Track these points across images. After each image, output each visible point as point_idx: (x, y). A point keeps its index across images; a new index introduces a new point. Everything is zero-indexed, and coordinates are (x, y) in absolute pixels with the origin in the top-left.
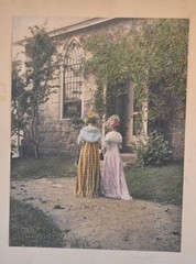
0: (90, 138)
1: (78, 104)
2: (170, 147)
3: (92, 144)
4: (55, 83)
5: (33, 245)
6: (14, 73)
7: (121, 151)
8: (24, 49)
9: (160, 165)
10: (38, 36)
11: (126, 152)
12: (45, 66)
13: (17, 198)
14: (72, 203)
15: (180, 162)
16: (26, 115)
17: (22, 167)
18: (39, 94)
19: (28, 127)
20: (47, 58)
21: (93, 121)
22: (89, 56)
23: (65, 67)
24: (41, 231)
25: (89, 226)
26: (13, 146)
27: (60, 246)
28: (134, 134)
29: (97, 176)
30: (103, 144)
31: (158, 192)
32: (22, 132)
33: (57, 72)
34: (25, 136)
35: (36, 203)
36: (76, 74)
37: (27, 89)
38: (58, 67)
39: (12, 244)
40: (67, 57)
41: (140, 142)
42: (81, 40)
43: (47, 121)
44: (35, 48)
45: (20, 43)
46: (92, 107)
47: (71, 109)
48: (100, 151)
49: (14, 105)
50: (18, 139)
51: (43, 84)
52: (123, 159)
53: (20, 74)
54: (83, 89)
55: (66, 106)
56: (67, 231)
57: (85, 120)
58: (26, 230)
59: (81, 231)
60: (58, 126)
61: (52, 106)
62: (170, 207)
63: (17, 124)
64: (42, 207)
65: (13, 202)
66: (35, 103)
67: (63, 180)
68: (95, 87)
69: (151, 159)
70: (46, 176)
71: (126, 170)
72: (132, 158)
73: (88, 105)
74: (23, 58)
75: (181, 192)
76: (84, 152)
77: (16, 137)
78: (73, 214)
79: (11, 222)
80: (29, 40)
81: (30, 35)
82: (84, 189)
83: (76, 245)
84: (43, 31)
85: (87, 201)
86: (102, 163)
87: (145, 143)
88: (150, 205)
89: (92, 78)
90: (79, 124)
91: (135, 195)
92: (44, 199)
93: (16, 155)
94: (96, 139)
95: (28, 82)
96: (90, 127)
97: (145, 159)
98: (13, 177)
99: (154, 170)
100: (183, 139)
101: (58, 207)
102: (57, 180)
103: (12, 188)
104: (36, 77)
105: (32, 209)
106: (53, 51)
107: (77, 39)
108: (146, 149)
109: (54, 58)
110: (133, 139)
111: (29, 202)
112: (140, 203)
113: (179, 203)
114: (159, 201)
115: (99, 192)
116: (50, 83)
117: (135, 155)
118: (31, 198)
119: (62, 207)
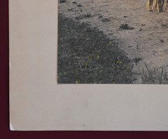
5: (90, 81)
13: (68, 15)
14: (143, 21)
24: (101, 61)
27: (128, 81)
35: (94, 22)
39: (61, 80)
56: (137, 60)
58: (81, 61)
59: (156, 60)
64: (103, 28)
65: (62, 22)
78: (145, 35)
83: (150, 79)
92: (106, 16)
101: (125, 27)
105: (89, 31)
111: (85, 20)
118: (88, 16)
119: (130, 25)
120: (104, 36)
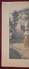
0: (27, 34)
1: (24, 27)
4: (19, 22)
5: (15, 59)
6: (10, 20)
8: (12, 15)
10: (15, 12)
12: (17, 18)
13: (11, 48)
14: (23, 49)
16: (13, 29)
17: (12, 41)
18: (15, 24)
19: (13, 32)
20: (17, 17)
21: (27, 30)
22: (26, 16)
23: (21, 18)
25: (27, 54)
26: (10, 36)
27: (21, 59)
32: (12, 33)
33: (19, 20)
35: (15, 49)
36: (23, 20)
37: (13, 23)
38: (19, 19)
39: (10, 59)
40: (21, 16)
42: (24, 12)
43: (17, 30)
44: (14, 15)
45: (11, 14)
46: (27, 27)
47: (22, 27)
49: (10, 27)
50: (11, 35)
51: (16, 22)
53: (11, 20)
54: (25, 23)
55: (21, 27)
56: (22, 55)
57: (26, 30)
58: (13, 55)
59: (25, 55)
60: (20, 31)
61: (18, 27)
63: (11, 31)
64: (16, 50)
66: (15, 27)
67: (21, 44)
68: (28, 23)
70: (17, 43)
73: (26, 27)
74: (12, 17)
78: (23, 51)
79: (10, 53)
80: (13, 13)
81: (13, 12)
82: (26, 45)
83: (24, 58)
84: (16, 11)
85: (27, 48)
89: (27, 21)
90: (24, 31)
92: (17, 48)
93: (11, 38)
95: (13, 22)
96: (27, 31)
98: (10, 43)
101: (20, 50)
102: (20, 44)
103: (10, 45)
104: (15, 21)
106: (18, 15)
107: (23, 12)
109: (19, 17)
116: (18, 22)
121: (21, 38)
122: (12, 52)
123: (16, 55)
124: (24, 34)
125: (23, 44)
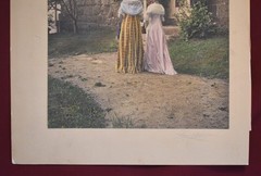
0: (131, 11)
2: (214, 18)
3: (133, 16)
5: (73, 126)
7: (164, 24)
9: (204, 38)
11: (169, 25)
13: (56, 76)
15: (226, 34)
17: (60, 43)
25: (132, 103)
26: (50, 21)
27: (102, 126)
28: (177, 5)
29: (140, 50)
30: (145, 16)
31: (204, 66)
32: (59, 7)
34: (62, 10)
35: (75, 81)
39: (49, 127)
41: (183, 13)
48: (142, 24)
50: (55, 14)
52: (166, 32)
56: (109, 110)
58: (66, 110)
59: (124, 110)
62: (217, 81)
64: (82, 85)
65: (51, 81)
67: (103, 56)
69: (195, 31)
70: (85, 52)
71: (170, 43)
72: (176, 31)
75: (227, 65)
76: (125, 25)
77: (52, 11)
78: (114, 90)
79: (49, 102)
82: (126, 64)
83: (119, 124)
85: (130, 77)
86: (144, 36)
87: (188, 15)
88: (195, 80)
91: (179, 70)
92: (84, 76)
93: (53, 31)
94: (137, 12)
97: (189, 31)
98: (51, 54)
99: (199, 42)
100: (228, 10)
101: (99, 85)
102: (97, 56)
103: (50, 65)
105: (72, 87)
108: (190, 21)
110: (176, 11)
111: (68, 80)
112: (185, 78)
113: (226, 76)
114: (205, 75)
115: (142, 67)
117: (178, 28)
118: (71, 77)
119: (103, 83)
120: (83, 92)
121: (102, 29)
122: (59, 96)
123: (81, 111)
124: (120, 12)
125: (114, 56)
